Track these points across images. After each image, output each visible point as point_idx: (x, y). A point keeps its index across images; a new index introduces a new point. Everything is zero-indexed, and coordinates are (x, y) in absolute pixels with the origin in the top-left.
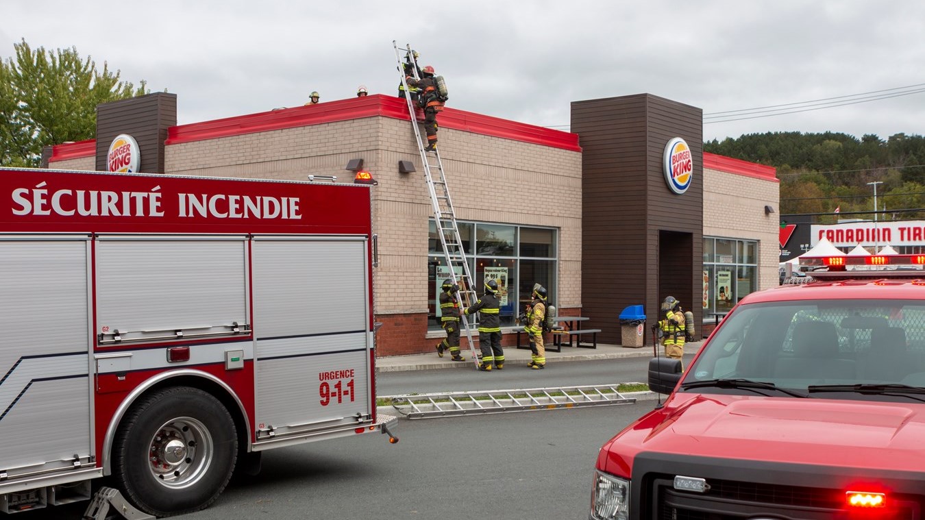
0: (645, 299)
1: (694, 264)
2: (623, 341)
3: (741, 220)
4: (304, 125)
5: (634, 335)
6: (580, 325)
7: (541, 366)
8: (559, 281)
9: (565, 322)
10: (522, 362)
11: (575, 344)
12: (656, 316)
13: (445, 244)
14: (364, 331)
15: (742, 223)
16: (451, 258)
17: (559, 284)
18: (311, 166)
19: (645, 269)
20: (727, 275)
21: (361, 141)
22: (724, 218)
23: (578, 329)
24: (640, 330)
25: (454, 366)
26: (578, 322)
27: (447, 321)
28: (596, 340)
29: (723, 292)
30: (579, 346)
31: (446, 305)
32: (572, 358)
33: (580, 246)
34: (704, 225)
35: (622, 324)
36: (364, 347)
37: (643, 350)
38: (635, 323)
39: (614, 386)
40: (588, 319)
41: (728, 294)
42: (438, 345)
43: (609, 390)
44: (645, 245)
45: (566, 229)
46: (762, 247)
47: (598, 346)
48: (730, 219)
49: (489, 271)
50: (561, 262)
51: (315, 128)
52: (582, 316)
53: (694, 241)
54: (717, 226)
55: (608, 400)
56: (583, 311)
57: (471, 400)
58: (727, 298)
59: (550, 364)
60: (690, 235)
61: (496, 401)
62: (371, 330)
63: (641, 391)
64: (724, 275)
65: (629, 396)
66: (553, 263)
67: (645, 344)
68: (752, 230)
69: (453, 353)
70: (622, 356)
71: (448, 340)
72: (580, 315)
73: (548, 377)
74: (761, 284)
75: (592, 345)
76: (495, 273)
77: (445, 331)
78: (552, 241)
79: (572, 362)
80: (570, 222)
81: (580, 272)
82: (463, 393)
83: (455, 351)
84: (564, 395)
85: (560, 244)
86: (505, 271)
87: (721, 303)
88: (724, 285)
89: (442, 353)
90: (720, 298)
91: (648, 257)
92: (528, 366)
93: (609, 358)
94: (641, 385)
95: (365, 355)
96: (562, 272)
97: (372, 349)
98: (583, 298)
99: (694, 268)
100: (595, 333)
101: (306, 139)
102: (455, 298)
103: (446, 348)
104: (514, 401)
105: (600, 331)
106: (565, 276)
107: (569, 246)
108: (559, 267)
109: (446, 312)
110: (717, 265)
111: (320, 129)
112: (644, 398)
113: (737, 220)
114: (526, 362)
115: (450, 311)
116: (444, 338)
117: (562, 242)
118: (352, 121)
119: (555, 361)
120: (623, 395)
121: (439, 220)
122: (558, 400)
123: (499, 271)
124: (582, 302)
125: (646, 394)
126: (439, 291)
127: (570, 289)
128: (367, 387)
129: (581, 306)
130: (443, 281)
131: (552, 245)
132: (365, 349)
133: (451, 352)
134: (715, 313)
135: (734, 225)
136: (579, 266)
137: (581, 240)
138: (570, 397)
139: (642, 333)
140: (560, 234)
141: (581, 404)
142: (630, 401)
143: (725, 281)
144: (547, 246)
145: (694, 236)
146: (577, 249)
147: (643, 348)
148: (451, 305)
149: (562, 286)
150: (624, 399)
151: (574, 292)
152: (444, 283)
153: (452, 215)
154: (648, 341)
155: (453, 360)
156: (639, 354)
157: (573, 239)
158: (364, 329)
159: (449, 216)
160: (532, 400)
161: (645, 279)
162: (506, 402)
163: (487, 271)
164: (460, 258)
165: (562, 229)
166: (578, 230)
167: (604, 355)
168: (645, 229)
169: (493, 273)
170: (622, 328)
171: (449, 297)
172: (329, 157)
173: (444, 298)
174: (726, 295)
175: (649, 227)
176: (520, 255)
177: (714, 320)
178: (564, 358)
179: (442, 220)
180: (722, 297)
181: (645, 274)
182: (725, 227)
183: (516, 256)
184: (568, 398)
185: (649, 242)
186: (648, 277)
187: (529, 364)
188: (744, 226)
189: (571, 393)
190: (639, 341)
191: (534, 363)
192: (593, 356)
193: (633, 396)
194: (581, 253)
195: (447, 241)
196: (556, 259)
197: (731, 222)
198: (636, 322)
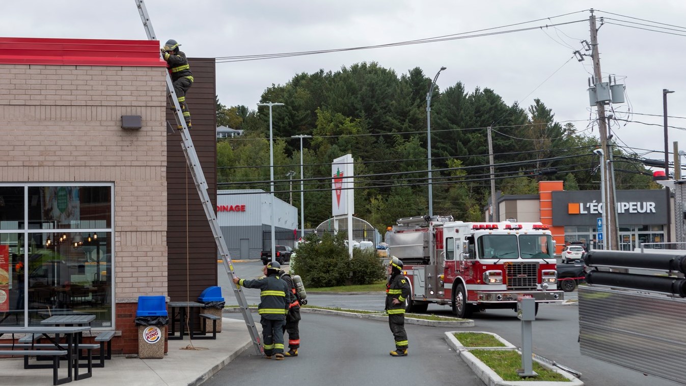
4: (30, 63)
18: (43, 117)
21: (135, 93)
51: (51, 70)
101: (33, 82)
111: (59, 72)
118: (120, 68)
172: (79, 109)
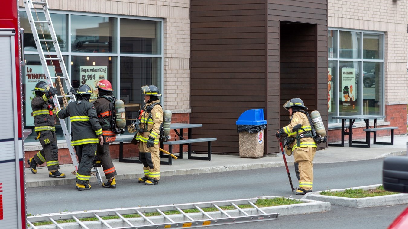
0: (265, 102)
1: (319, 60)
2: (240, 150)
3: (367, 9)
5: (254, 144)
6: (191, 133)
7: (155, 182)
8: (165, 81)
9: (175, 130)
10: (131, 178)
11: (185, 156)
12: (278, 122)
13: (39, 40)
14: (13, 139)
15: (368, 12)
16: (47, 56)
17: (165, 85)
19: (265, 67)
20: (351, 73)
22: (348, 7)
23: (190, 138)
24: (260, 137)
25: (53, 184)
26: (190, 129)
27: (41, 131)
28: (212, 149)
29: (348, 92)
30: (190, 158)
31: (39, 112)
32: (187, 171)
33: (188, 41)
34: (329, 15)
35: (239, 131)
36: (13, 158)
37: (266, 161)
38: (255, 130)
39: (252, 200)
40: (201, 125)
41: (353, 94)
42: (30, 160)
43: (247, 205)
44: (265, 38)
45: (172, 20)
46: (389, 39)
47: (213, 157)
48: (355, 7)
49: (86, 71)
50: (167, 60)
52: (191, 123)
53: (319, 33)
54: (340, 16)
55: (248, 215)
56: (193, 117)
57: (98, 220)
58: (351, 99)
59: (166, 179)
60: (313, 27)
61: (126, 220)
62: (20, 138)
63: (282, 205)
64: (348, 73)
65: (270, 211)
66: (157, 61)
67: (265, 153)
68: (379, 20)
69: (50, 168)
70: (243, 167)
71: (42, 152)
72: (189, 121)
73: (167, 193)
74: (389, 82)
75: (206, 156)
76: (93, 73)
77: (39, 143)
78: (156, 35)
79: (187, 176)
80: (177, 12)
81: (189, 71)
82: (82, 212)
83: (53, 166)
84: (199, 211)
85: (165, 38)
86: (104, 71)
87: (345, 105)
88: (348, 84)
89: (35, 169)
90: (343, 100)
91: (269, 53)
92: (139, 182)
93: (228, 170)
94: (279, 199)
95: (14, 166)
96: (168, 72)
97: (21, 161)
98: (192, 101)
99: (319, 65)
100: (209, 142)
102: (52, 103)
103: (41, 163)
104: (145, 220)
105: (215, 139)
106: (172, 76)
107: (175, 40)
108: (165, 66)
109: (39, 121)
110: (341, 62)
112: (286, 213)
113: (363, 8)
114: (134, 177)
115: (45, 119)
116: (38, 151)
117: (168, 36)
119: (168, 175)
120: (264, 210)
121: (30, 11)
122: (193, 217)
123: (97, 71)
124: (191, 107)
125: (288, 208)
126: (30, 95)
127: (177, 91)
128: (17, 204)
129: (189, 111)
130: (36, 83)
131: (155, 40)
132: (13, 160)
133: (49, 167)
134: (338, 116)
135: (359, 14)
136: (186, 64)
137: (189, 33)
138: (206, 213)
139: (263, 141)
140: (165, 26)
141: (219, 221)
142: (272, 216)
143: (349, 79)
144: (150, 40)
145: (319, 28)
146: (185, 44)
147: (264, 158)
148: (46, 112)
149: (168, 87)
150: (265, 214)
151: (182, 95)
152: (37, 86)
153: (45, 5)
154: (269, 150)
155: (50, 176)
156: (262, 165)
157: (181, 32)
158: (12, 137)
159: (41, 6)
160: (165, 218)
161: (265, 79)
162: (137, 221)
163: (83, 70)
164: (55, 56)
165: (168, 20)
166: (185, 21)
167: (222, 167)
168: (265, 20)
169: (90, 73)
170: (240, 135)
171: (44, 102)
173: (38, 103)
174: (351, 96)
175: (269, 18)
176: (121, 52)
177: (339, 124)
178: (178, 171)
179: (34, 11)
180: (346, 98)
181: (265, 73)
182: (349, 17)
183: (117, 53)
184: (204, 215)
185: (269, 35)
186: (269, 75)
187: (140, 179)
188: (370, 16)
189: (206, 209)
190: (260, 151)
191: (146, 178)
192: (211, 168)
193: (274, 211)
194: (189, 48)
195: (41, 37)
196: (161, 56)
197: (357, 11)
198: (255, 128)
